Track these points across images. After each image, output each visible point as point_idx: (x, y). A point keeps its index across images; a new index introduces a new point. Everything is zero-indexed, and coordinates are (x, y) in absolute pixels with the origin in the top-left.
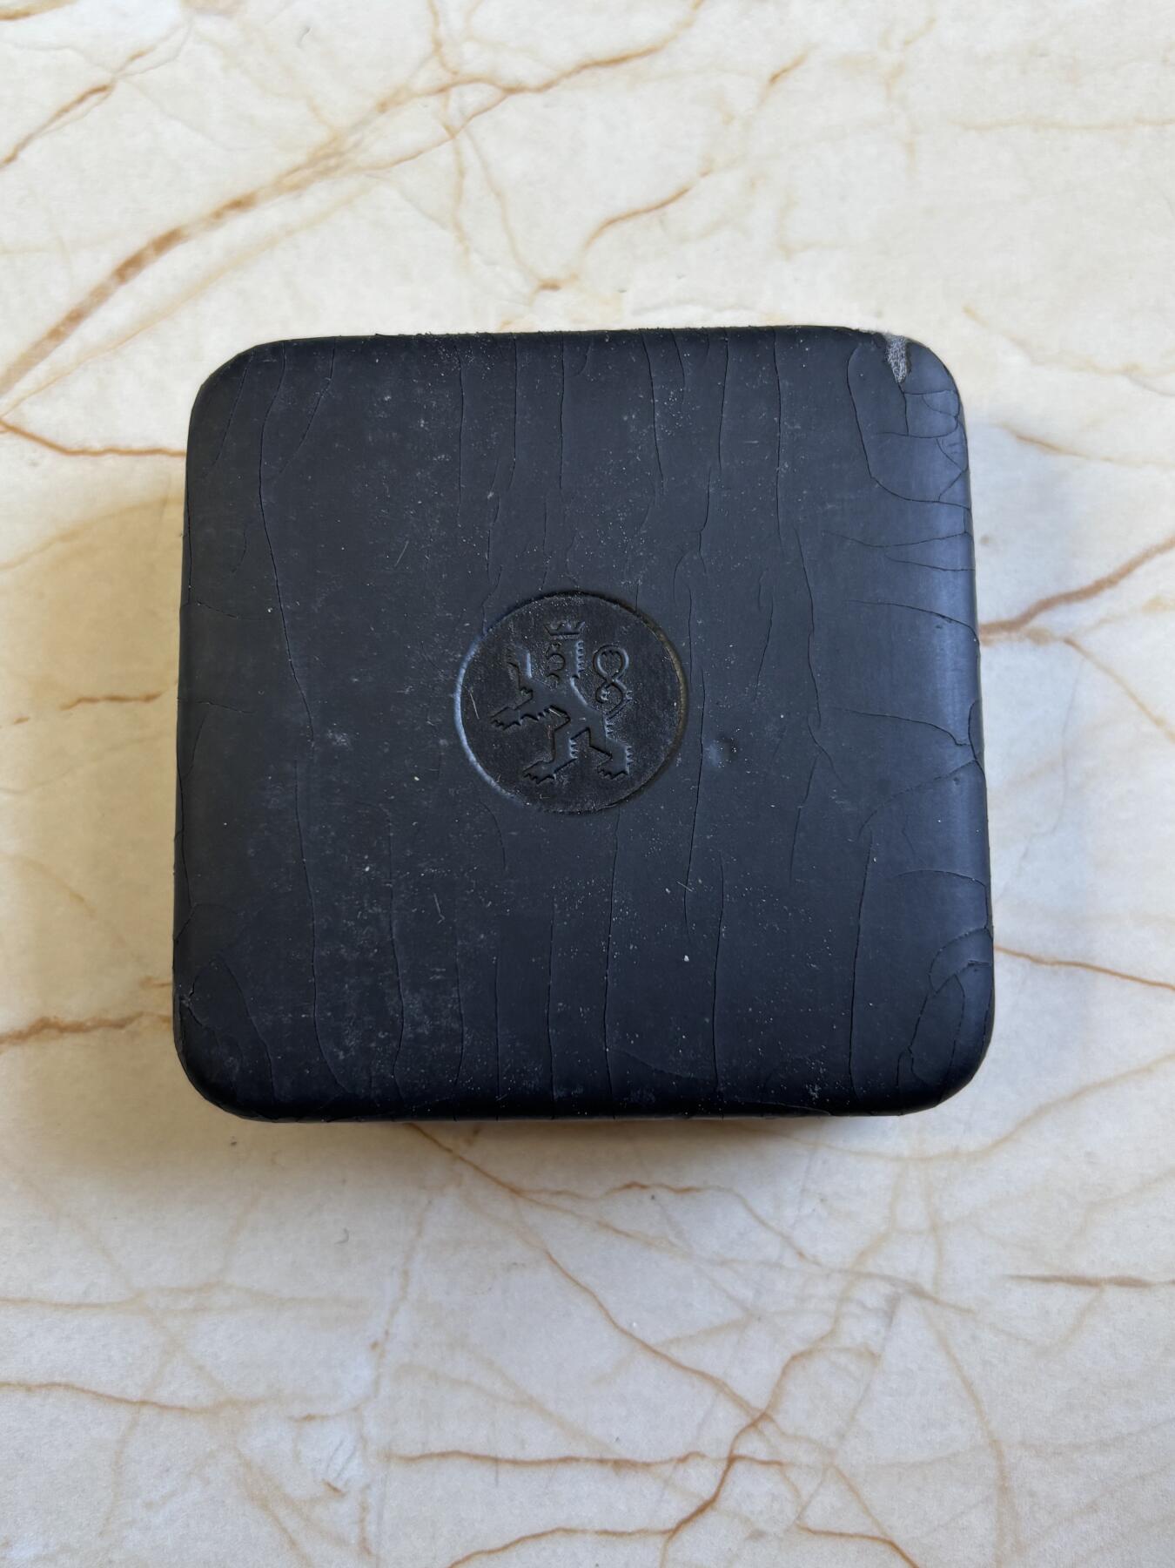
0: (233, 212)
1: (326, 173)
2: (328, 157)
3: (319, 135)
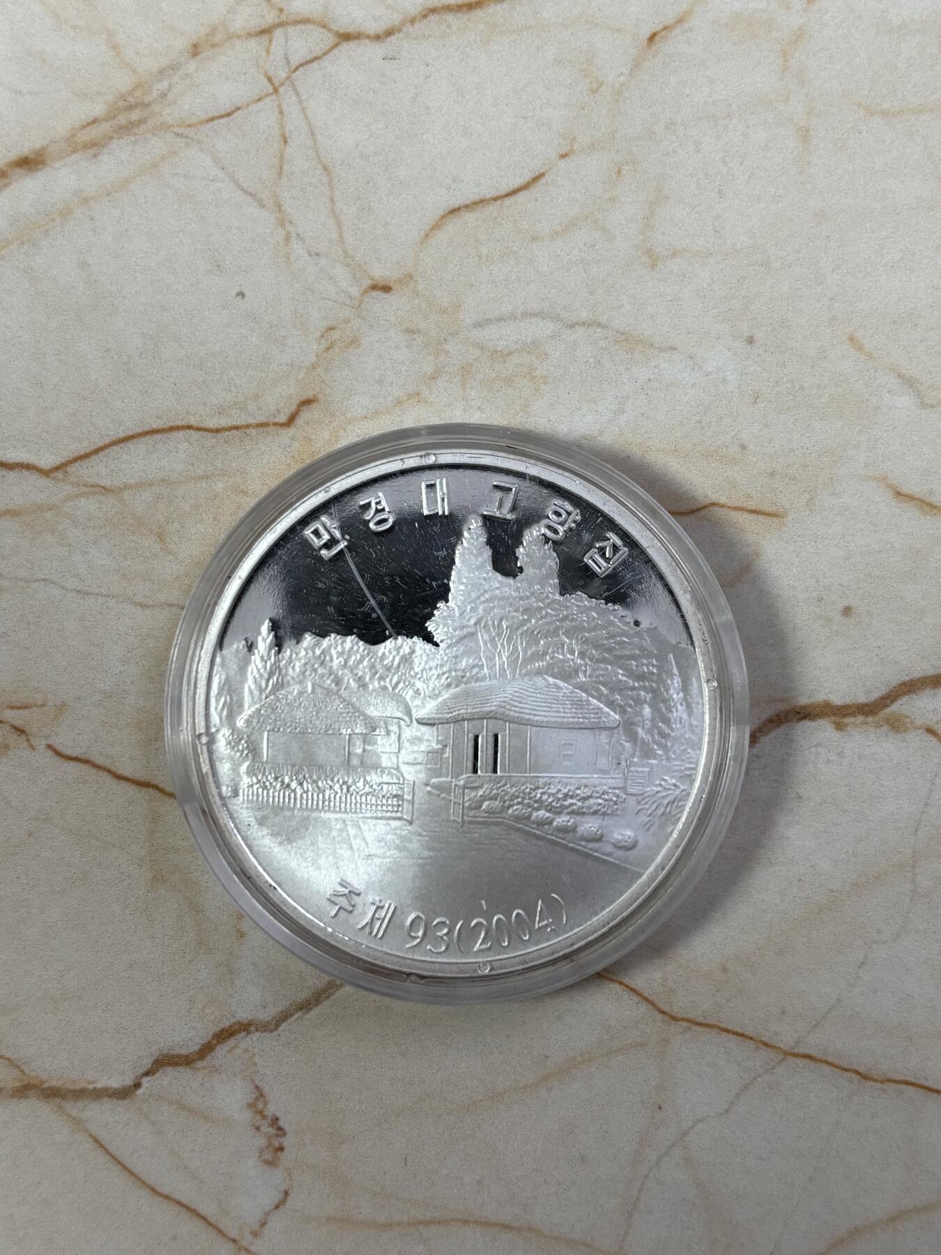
0: (18, 170)
1: (125, 130)
2: (130, 108)
3: (123, 81)
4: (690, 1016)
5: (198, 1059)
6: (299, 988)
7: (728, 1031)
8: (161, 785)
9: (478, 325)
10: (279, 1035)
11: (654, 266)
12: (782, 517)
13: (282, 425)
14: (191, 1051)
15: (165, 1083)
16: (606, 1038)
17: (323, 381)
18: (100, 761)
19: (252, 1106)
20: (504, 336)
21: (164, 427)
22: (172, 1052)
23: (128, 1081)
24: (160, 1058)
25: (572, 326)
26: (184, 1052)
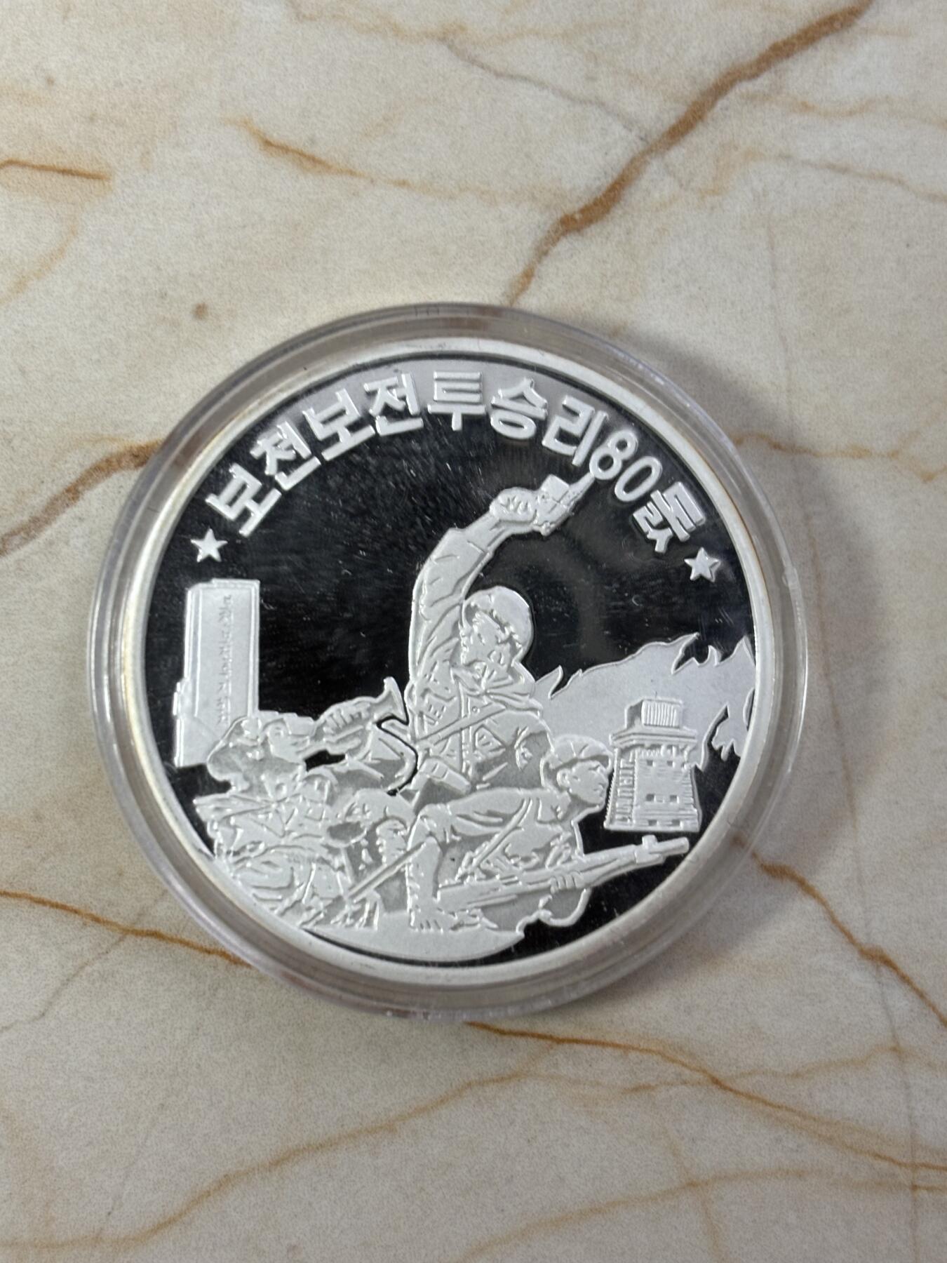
12: (108, 180)
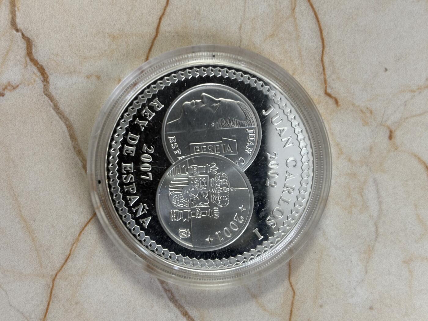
4: (55, 287)
5: (30, 59)
6: (64, 105)
7: (48, 305)
8: (157, 39)
9: (375, 180)
10: (42, 96)
11: (404, 262)
13: (326, 90)
14: (34, 55)
15: (19, 43)
16: (44, 248)
17: (346, 109)
18: (168, 9)
19: (9, 84)
20: (370, 194)
21: (323, 36)
22: (33, 46)
23: (20, 26)
24: (30, 41)
25: (376, 225)
26: (34, 51)
